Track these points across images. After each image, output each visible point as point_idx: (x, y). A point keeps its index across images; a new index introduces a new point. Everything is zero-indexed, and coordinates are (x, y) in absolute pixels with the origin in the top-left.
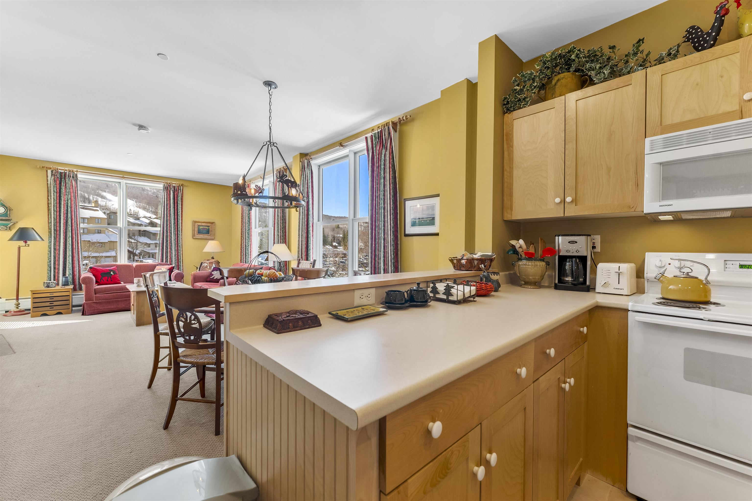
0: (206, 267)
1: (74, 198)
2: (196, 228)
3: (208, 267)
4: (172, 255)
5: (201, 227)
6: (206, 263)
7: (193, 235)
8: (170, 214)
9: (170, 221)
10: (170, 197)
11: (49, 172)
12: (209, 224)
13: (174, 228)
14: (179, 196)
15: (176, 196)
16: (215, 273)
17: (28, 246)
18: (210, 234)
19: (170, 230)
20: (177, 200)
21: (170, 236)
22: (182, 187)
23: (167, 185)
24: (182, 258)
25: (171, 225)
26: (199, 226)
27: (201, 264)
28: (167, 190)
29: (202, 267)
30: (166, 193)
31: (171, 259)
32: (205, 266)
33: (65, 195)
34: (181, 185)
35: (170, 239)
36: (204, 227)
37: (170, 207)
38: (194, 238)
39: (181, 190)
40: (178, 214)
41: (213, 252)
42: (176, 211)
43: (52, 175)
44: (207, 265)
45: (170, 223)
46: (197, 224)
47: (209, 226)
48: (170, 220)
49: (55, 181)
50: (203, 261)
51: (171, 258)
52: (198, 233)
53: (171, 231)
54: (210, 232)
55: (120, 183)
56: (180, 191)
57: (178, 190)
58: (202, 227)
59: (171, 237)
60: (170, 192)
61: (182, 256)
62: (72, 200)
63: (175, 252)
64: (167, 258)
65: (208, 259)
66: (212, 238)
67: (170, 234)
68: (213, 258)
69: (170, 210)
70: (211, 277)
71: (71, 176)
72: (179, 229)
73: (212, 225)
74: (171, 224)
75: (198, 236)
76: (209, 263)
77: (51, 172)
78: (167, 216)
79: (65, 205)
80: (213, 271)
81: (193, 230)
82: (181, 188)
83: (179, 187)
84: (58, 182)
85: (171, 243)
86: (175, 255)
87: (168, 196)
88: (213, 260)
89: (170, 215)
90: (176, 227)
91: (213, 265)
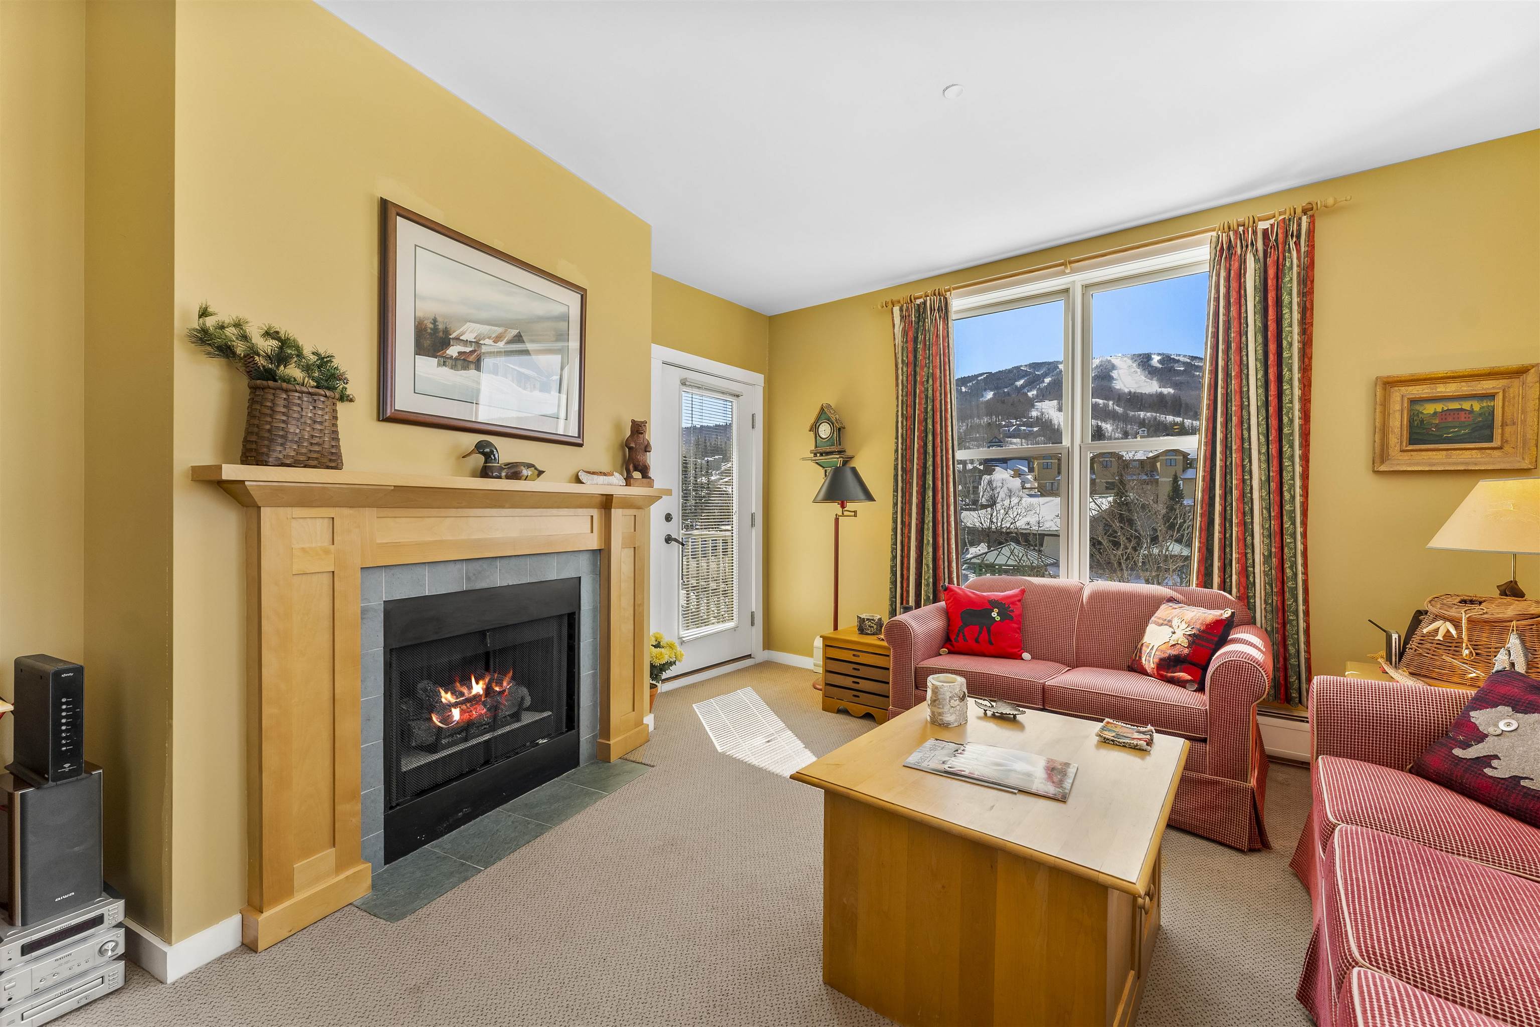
0: (1451, 644)
1: (941, 373)
2: (1398, 415)
3: (1466, 652)
4: (1249, 556)
5: (1429, 409)
6: (1446, 619)
7: (1381, 454)
8: (1243, 366)
9: (1243, 395)
10: (1241, 286)
11: (896, 310)
12: (1486, 386)
13: (1263, 428)
14: (1291, 268)
15: (1271, 272)
16: (1502, 726)
17: (855, 516)
18: (1497, 443)
19: (1242, 439)
20: (1278, 289)
21: (1243, 466)
22: (1304, 218)
23: (1228, 236)
24: (1305, 573)
25: (1245, 417)
26: (1413, 402)
27: (1418, 617)
28: (1229, 258)
29: (1416, 638)
30: (1223, 274)
31: (1247, 577)
32: (1440, 637)
33: (922, 369)
34: (1299, 211)
35: (1243, 481)
36: (1455, 405)
37: (1242, 333)
38: (1383, 468)
39: (1299, 237)
40: (1285, 355)
41: (1515, 555)
42: (1272, 347)
43: (902, 317)
44: (1453, 632)
45: (1244, 407)
46: (1398, 397)
47: (1492, 396)
48: (1241, 392)
49: (905, 333)
50: (1425, 606)
51: (1246, 572)
52: (1412, 441)
53: (1246, 445)
54: (1497, 432)
55: (1067, 291)
56: (1297, 244)
57: (1285, 242)
58: (1439, 407)
59: (1245, 470)
60: (1243, 262)
61: (1305, 565)
62: (936, 379)
63: (1267, 541)
64: (1228, 570)
65: (1469, 593)
66: (1517, 466)
67: (1243, 460)
68: (1512, 591)
69: (1242, 348)
70: (1465, 746)
71: (936, 308)
72: (1286, 430)
73: (1516, 382)
74: (1245, 413)
75: (1406, 456)
76: (1470, 620)
77: (898, 312)
78: (1227, 375)
79: (923, 396)
80: (1484, 700)
81: (1384, 430)
82: (1299, 225)
83: (1286, 223)
84: (911, 334)
85: (1245, 497)
86: (1267, 559)
87: (1234, 285)
88: (1511, 609)
89: (1241, 371)
90: (1273, 422)
91: (1503, 642)
